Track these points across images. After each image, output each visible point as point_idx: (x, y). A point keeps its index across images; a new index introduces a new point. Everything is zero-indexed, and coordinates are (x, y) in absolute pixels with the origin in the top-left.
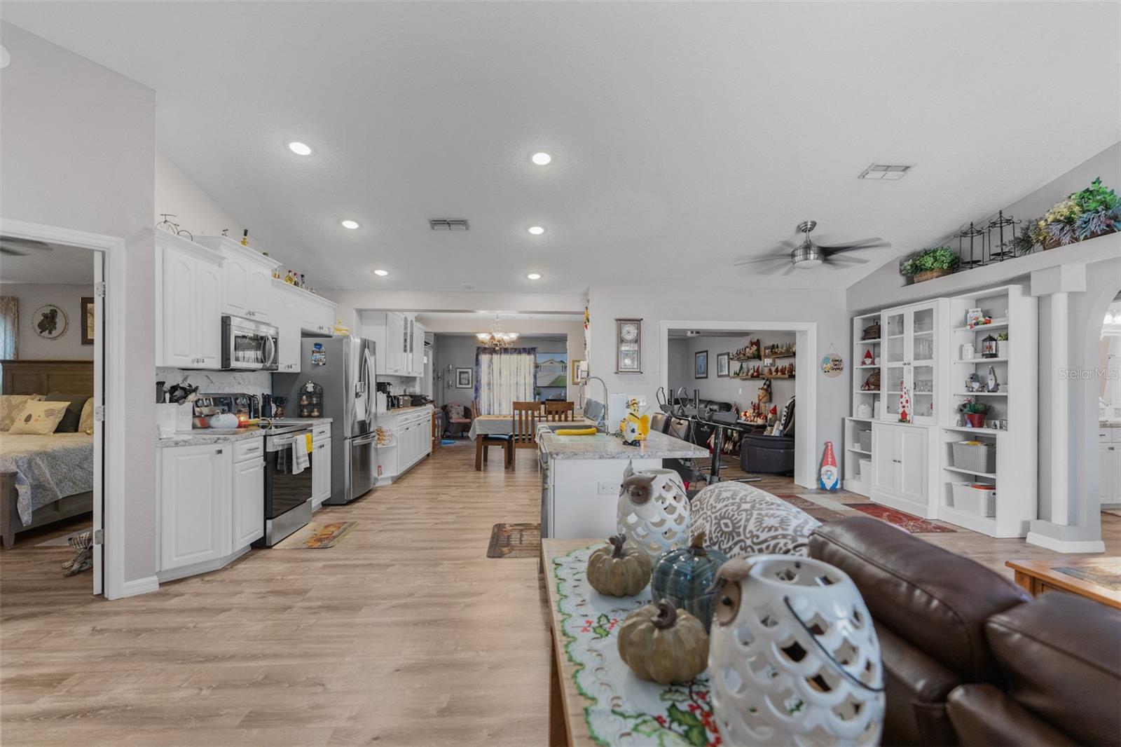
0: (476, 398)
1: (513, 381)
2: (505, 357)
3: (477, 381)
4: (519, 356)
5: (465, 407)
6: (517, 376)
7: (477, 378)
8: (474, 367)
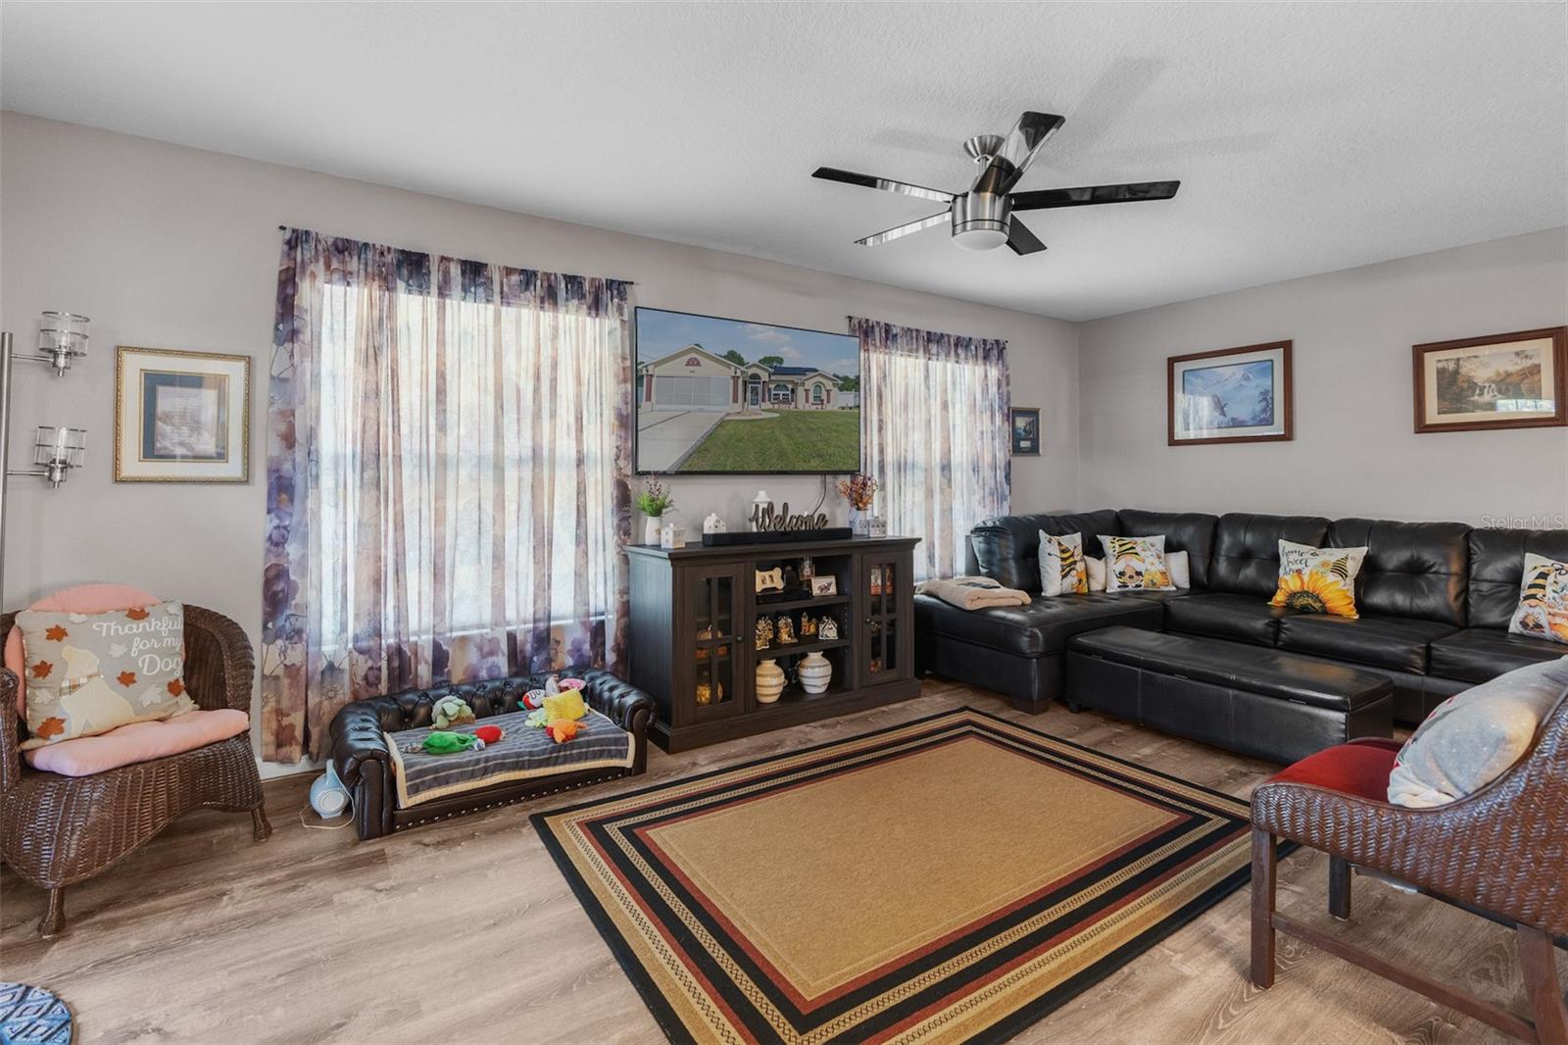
0: (277, 542)
1: (516, 445)
2: (469, 314)
3: (289, 440)
4: (546, 317)
5: (187, 608)
6: (537, 416)
7: (288, 415)
8: (268, 355)
